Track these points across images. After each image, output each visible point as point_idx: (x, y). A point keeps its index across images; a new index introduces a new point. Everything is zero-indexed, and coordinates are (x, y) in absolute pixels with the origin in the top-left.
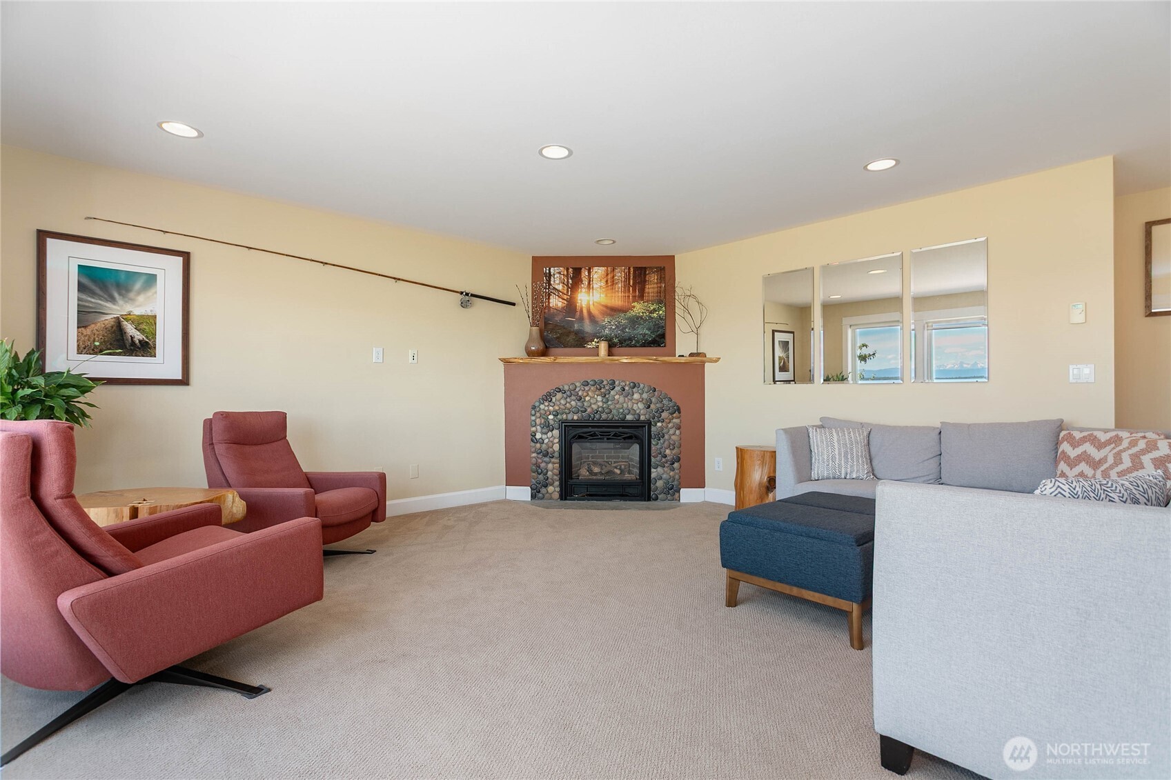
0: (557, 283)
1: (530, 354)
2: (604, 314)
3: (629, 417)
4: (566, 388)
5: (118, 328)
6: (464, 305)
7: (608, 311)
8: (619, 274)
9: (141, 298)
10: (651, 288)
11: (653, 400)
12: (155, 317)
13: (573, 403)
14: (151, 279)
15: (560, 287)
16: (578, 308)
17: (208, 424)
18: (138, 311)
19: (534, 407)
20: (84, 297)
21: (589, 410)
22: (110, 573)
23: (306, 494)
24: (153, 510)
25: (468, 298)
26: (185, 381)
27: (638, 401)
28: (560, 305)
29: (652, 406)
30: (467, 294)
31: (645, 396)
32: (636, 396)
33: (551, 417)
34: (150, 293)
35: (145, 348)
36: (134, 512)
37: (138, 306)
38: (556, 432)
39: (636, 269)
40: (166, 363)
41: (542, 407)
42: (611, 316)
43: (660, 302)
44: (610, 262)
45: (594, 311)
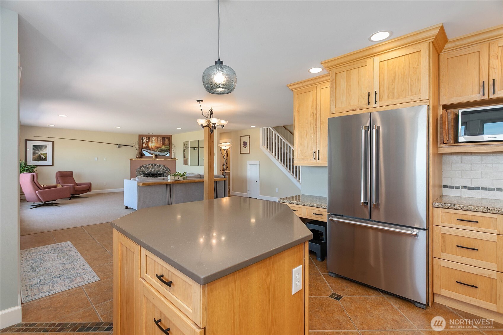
0: (144, 141)
1: (137, 158)
2: (155, 148)
3: (159, 172)
4: (144, 165)
5: (40, 156)
6: (119, 147)
7: (156, 148)
8: (159, 139)
9: (44, 150)
10: (166, 143)
11: (164, 168)
12: (47, 154)
13: (146, 169)
14: (46, 147)
15: (145, 142)
16: (149, 147)
17: (57, 173)
18: (44, 153)
19: (137, 170)
20: (34, 151)
21: (150, 171)
22: (41, 190)
23: (73, 185)
24: (46, 186)
25: (120, 146)
26: (53, 165)
27: (161, 169)
28: (145, 146)
29: (164, 170)
30: (119, 145)
31: (162, 167)
32: (160, 167)
33: (141, 172)
34: (46, 149)
35: (45, 159)
36: (44, 186)
37: (44, 152)
38: (142, 176)
39: (163, 138)
40: (49, 162)
41: (139, 170)
42: (157, 149)
43: (168, 146)
44: (157, 136)
45: (153, 148)
